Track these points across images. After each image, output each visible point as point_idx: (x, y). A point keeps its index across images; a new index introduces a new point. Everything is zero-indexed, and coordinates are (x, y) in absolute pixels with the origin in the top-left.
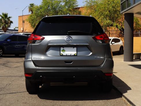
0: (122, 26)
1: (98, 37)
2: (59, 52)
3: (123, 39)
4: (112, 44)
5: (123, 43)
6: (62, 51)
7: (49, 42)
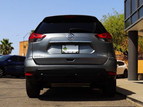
0: (126, 49)
1: (100, 36)
2: (61, 50)
3: (127, 63)
5: (127, 66)
6: (64, 49)
7: (50, 40)
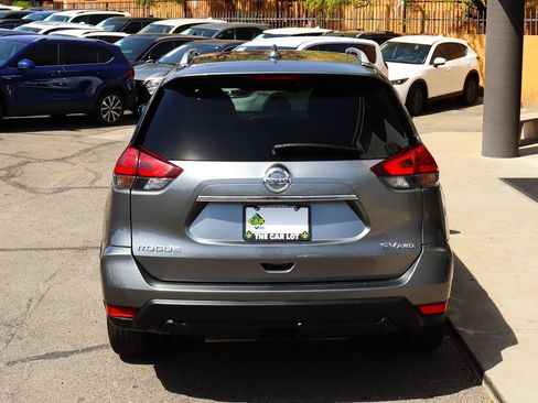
2: (241, 225)
3: (477, 42)
4: (436, 66)
